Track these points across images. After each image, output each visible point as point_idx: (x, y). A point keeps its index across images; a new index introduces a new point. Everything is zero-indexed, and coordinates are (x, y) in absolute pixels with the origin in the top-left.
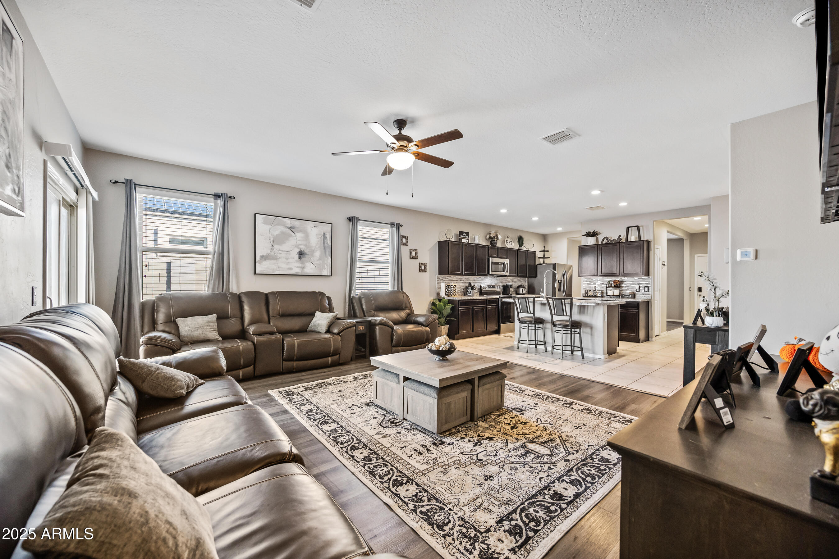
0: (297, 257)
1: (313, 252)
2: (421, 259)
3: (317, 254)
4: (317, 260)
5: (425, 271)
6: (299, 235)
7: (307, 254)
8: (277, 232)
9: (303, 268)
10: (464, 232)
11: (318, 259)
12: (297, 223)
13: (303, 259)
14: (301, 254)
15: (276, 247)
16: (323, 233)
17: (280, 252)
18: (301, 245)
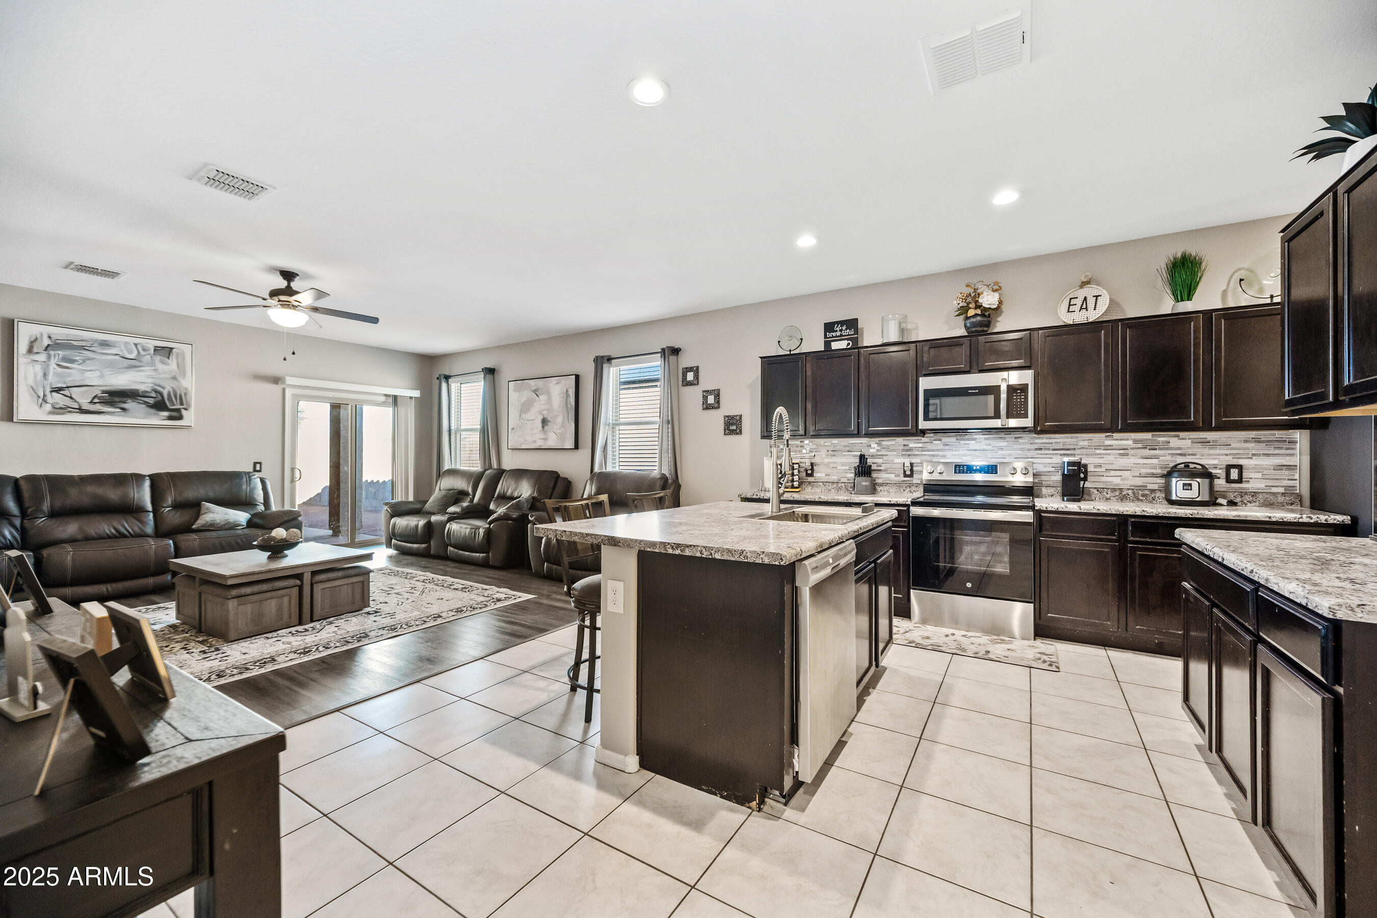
0: (540, 425)
1: (556, 417)
2: (728, 408)
3: (560, 420)
4: (560, 428)
5: (738, 432)
6: (543, 398)
7: (549, 422)
8: (524, 399)
9: (546, 439)
10: (838, 323)
11: (560, 426)
12: (540, 383)
13: (546, 428)
14: (544, 422)
15: (523, 416)
16: (565, 390)
17: (526, 421)
18: (544, 410)
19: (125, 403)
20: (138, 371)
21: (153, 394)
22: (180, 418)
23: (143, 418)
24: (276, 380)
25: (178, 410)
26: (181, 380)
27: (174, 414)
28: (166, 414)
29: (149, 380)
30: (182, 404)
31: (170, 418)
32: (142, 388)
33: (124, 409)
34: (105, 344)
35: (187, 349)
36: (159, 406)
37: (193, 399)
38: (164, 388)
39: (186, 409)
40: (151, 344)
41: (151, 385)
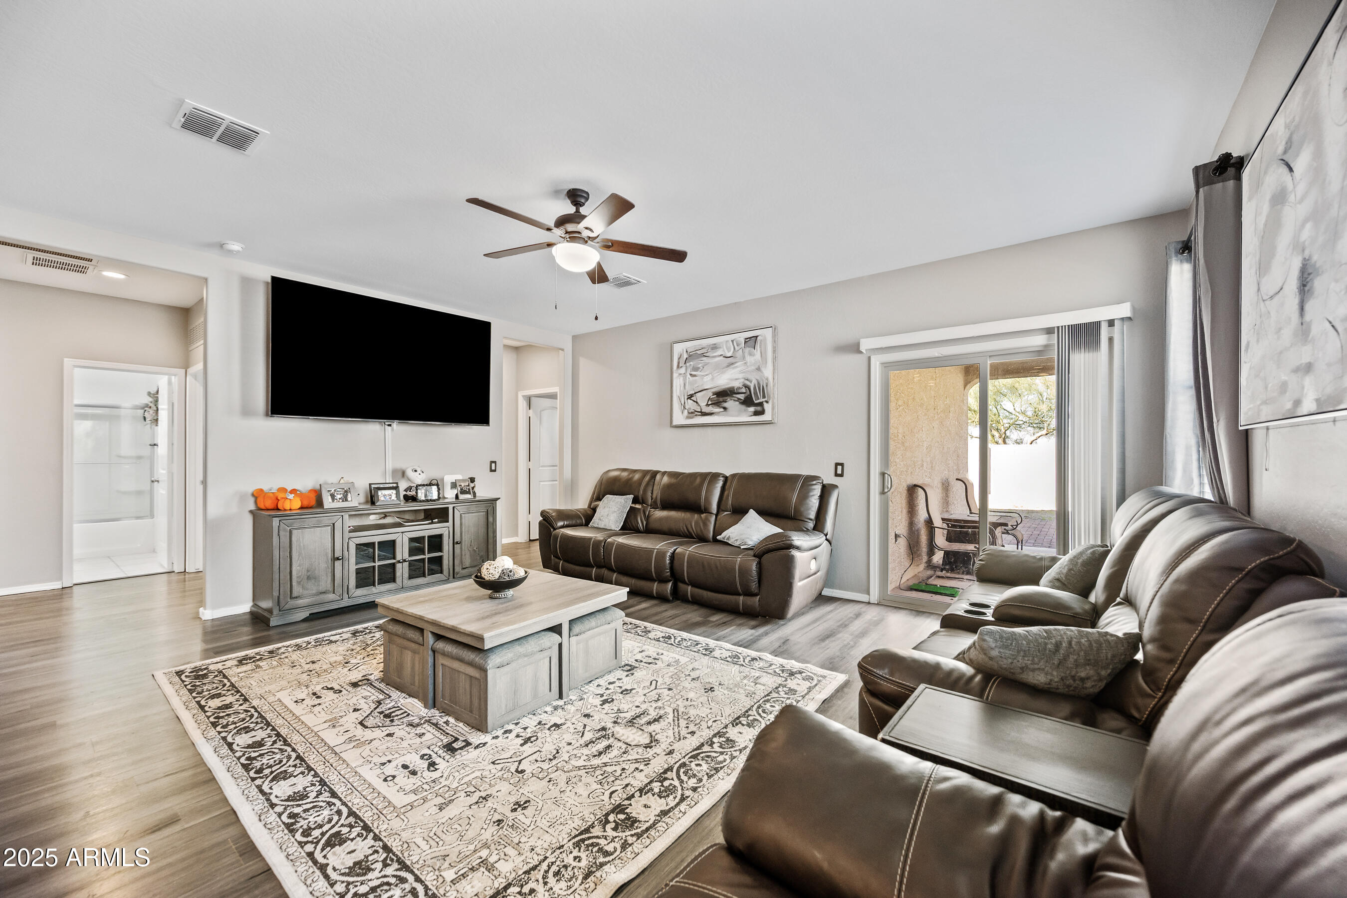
19: (726, 402)
20: (734, 368)
21: (744, 390)
22: (762, 412)
23: (737, 416)
24: (855, 348)
25: (761, 404)
26: (763, 369)
27: (759, 408)
28: (752, 409)
29: (741, 376)
30: (764, 397)
31: (756, 413)
32: (736, 384)
33: (725, 408)
34: (715, 347)
35: (768, 333)
36: (748, 401)
37: (772, 390)
38: (751, 382)
39: (767, 402)
40: (741, 337)
41: (743, 380)
